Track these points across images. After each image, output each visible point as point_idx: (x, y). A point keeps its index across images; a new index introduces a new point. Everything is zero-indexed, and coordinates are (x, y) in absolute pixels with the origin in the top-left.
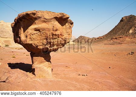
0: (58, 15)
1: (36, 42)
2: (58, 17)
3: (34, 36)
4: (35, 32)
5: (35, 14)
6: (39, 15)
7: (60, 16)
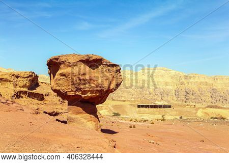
0: (83, 57)
1: (63, 88)
2: (84, 59)
3: (61, 82)
4: (62, 77)
5: (58, 59)
6: (63, 59)
7: (86, 58)
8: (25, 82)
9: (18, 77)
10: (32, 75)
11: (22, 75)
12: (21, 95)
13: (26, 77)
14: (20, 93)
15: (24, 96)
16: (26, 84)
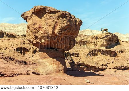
8: (102, 42)
9: (97, 38)
10: (108, 36)
11: (100, 36)
12: (96, 53)
13: (103, 38)
14: (95, 51)
15: (99, 53)
16: (103, 44)
